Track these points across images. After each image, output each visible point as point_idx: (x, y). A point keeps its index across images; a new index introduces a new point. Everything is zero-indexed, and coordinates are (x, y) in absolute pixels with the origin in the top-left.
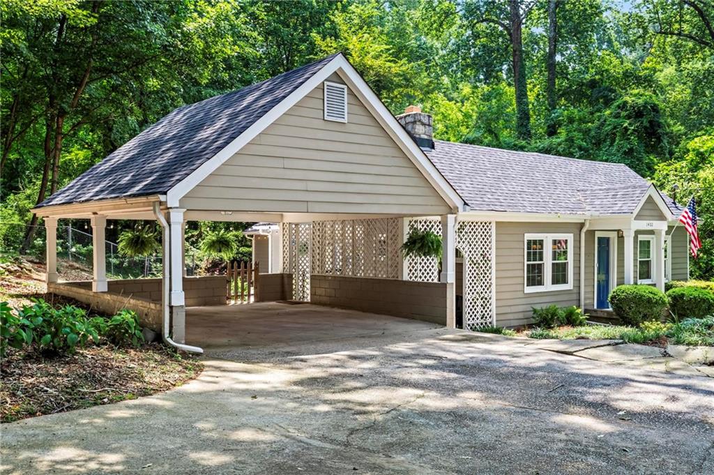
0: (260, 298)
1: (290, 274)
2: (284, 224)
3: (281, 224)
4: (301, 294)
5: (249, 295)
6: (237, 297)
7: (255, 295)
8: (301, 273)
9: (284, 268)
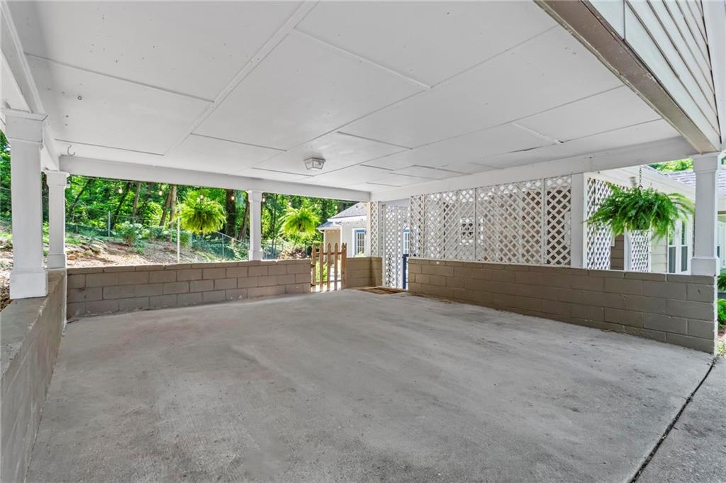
0: (347, 284)
1: (379, 258)
2: (372, 203)
3: (369, 203)
4: (387, 279)
5: (336, 281)
6: (322, 283)
7: (343, 281)
8: (387, 256)
9: (372, 252)
